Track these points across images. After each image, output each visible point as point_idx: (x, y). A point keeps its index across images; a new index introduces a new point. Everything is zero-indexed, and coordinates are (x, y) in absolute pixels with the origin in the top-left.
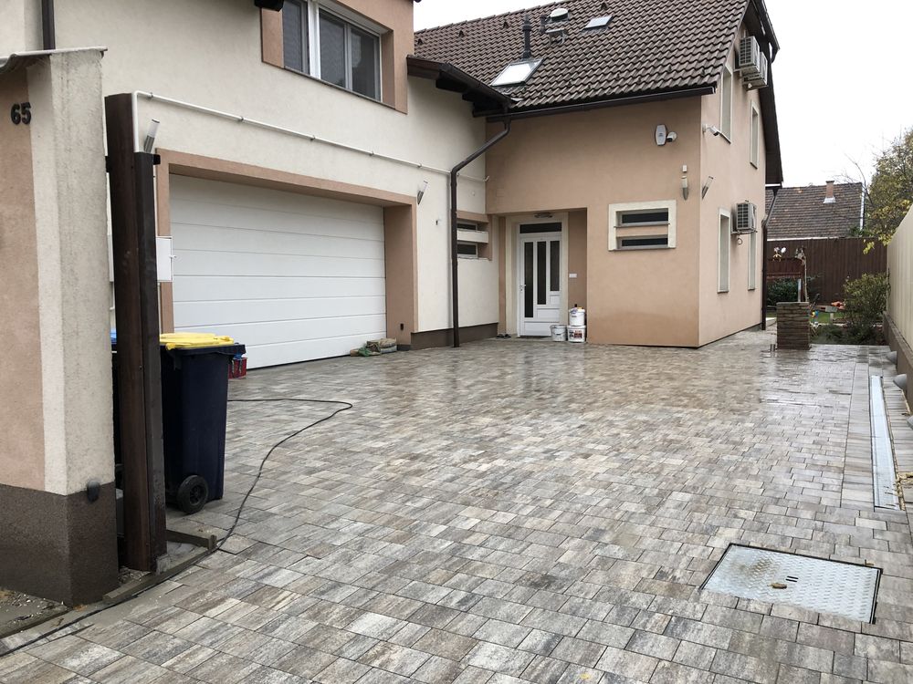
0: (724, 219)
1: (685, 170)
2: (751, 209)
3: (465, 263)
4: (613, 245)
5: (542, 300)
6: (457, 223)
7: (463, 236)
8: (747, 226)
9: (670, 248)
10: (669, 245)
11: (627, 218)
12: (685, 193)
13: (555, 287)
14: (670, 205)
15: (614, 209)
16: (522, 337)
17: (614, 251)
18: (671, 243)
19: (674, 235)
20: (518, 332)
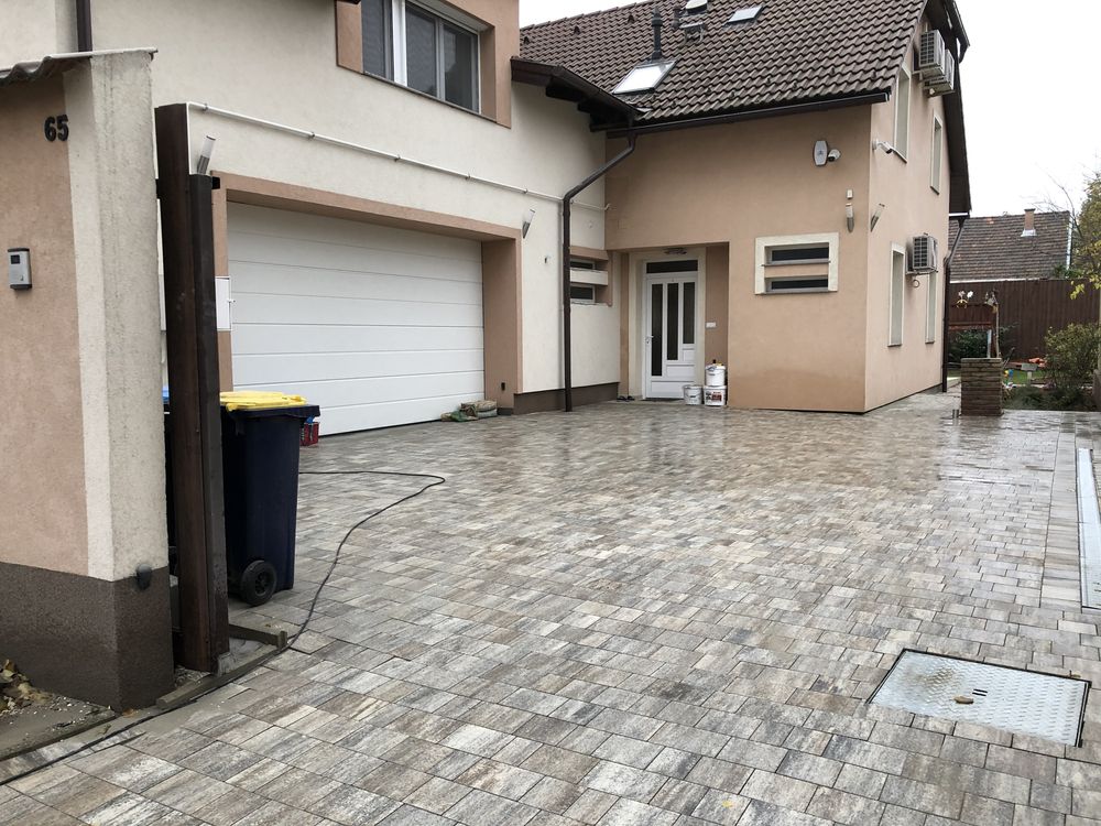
0: (897, 256)
1: (850, 195)
2: (931, 244)
3: (579, 309)
4: (760, 288)
5: (673, 355)
6: (570, 261)
7: (578, 276)
8: (925, 265)
9: (830, 292)
10: (830, 288)
11: (778, 255)
12: (850, 224)
13: (689, 339)
14: (832, 240)
15: (762, 243)
16: (648, 399)
17: (762, 295)
18: (832, 286)
19: (836, 275)
20: (643, 393)
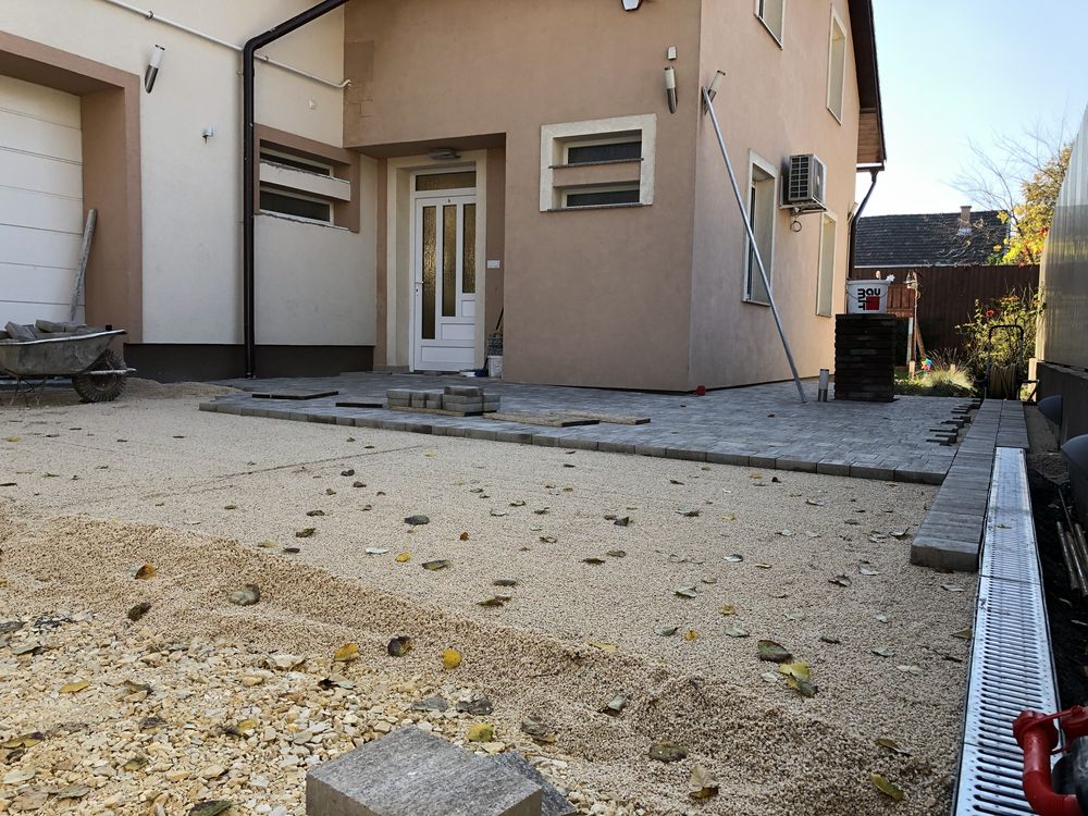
0: (761, 176)
1: (672, 55)
2: (812, 168)
3: (273, 228)
4: (547, 201)
5: (449, 311)
8: (805, 194)
9: (641, 206)
10: (642, 201)
11: (581, 152)
12: (670, 99)
13: (468, 287)
14: (647, 125)
15: (550, 133)
16: (416, 372)
17: (549, 211)
18: (646, 196)
19: (651, 179)
20: (411, 363)
